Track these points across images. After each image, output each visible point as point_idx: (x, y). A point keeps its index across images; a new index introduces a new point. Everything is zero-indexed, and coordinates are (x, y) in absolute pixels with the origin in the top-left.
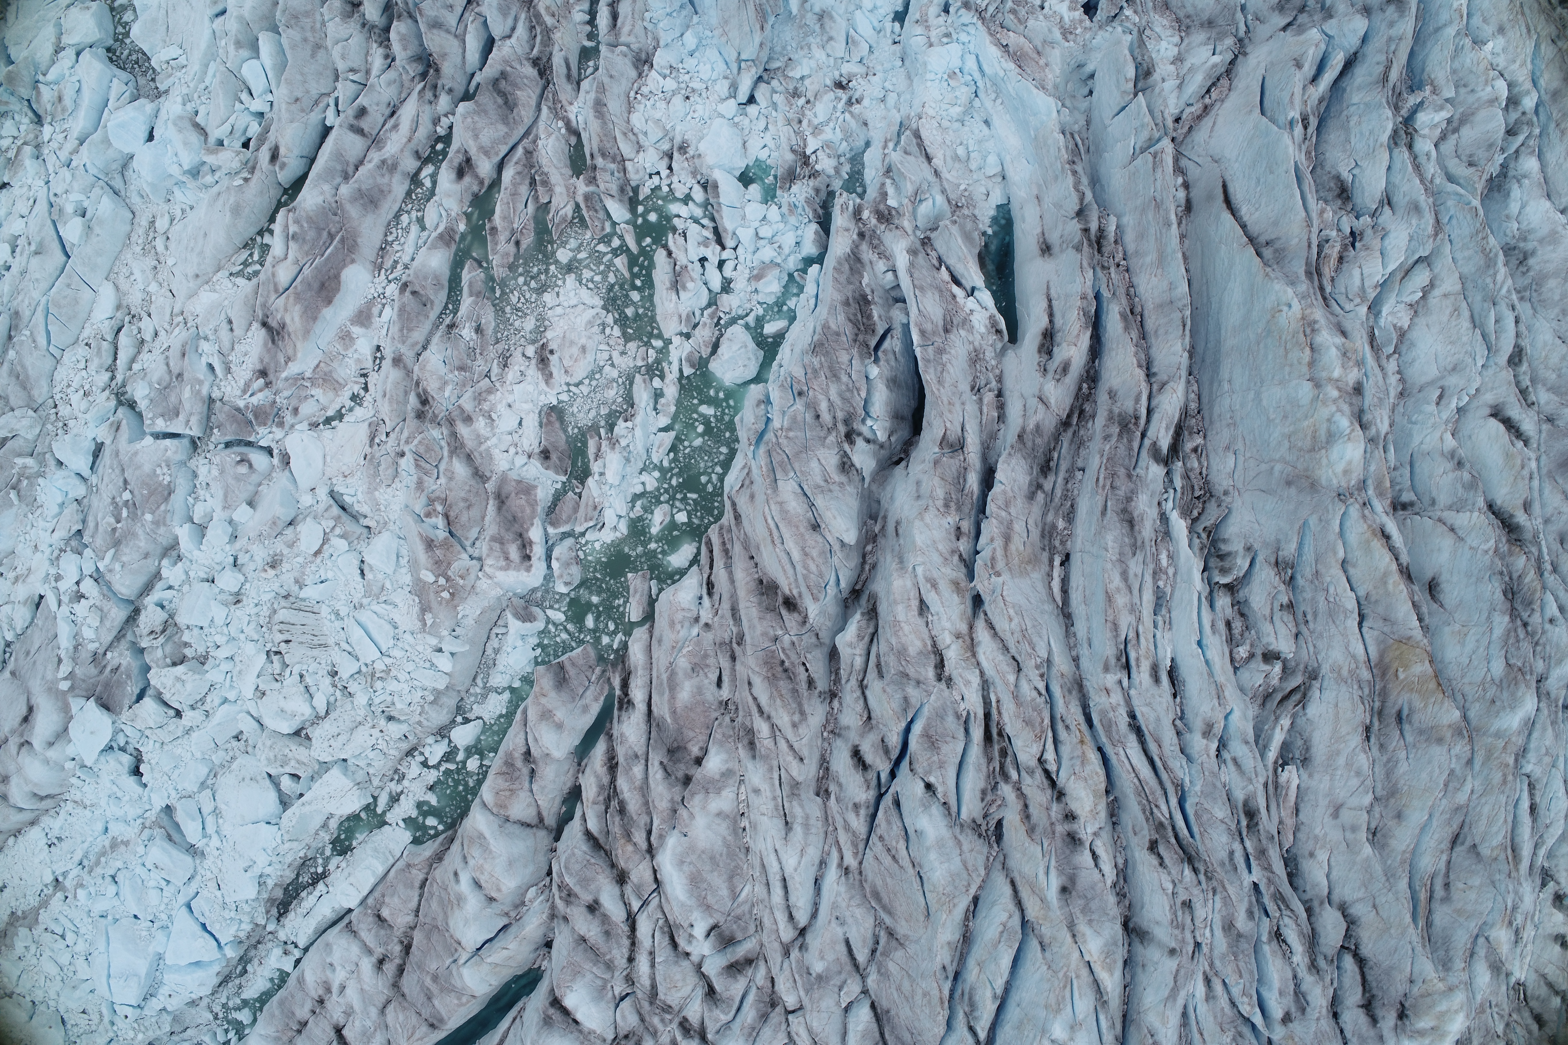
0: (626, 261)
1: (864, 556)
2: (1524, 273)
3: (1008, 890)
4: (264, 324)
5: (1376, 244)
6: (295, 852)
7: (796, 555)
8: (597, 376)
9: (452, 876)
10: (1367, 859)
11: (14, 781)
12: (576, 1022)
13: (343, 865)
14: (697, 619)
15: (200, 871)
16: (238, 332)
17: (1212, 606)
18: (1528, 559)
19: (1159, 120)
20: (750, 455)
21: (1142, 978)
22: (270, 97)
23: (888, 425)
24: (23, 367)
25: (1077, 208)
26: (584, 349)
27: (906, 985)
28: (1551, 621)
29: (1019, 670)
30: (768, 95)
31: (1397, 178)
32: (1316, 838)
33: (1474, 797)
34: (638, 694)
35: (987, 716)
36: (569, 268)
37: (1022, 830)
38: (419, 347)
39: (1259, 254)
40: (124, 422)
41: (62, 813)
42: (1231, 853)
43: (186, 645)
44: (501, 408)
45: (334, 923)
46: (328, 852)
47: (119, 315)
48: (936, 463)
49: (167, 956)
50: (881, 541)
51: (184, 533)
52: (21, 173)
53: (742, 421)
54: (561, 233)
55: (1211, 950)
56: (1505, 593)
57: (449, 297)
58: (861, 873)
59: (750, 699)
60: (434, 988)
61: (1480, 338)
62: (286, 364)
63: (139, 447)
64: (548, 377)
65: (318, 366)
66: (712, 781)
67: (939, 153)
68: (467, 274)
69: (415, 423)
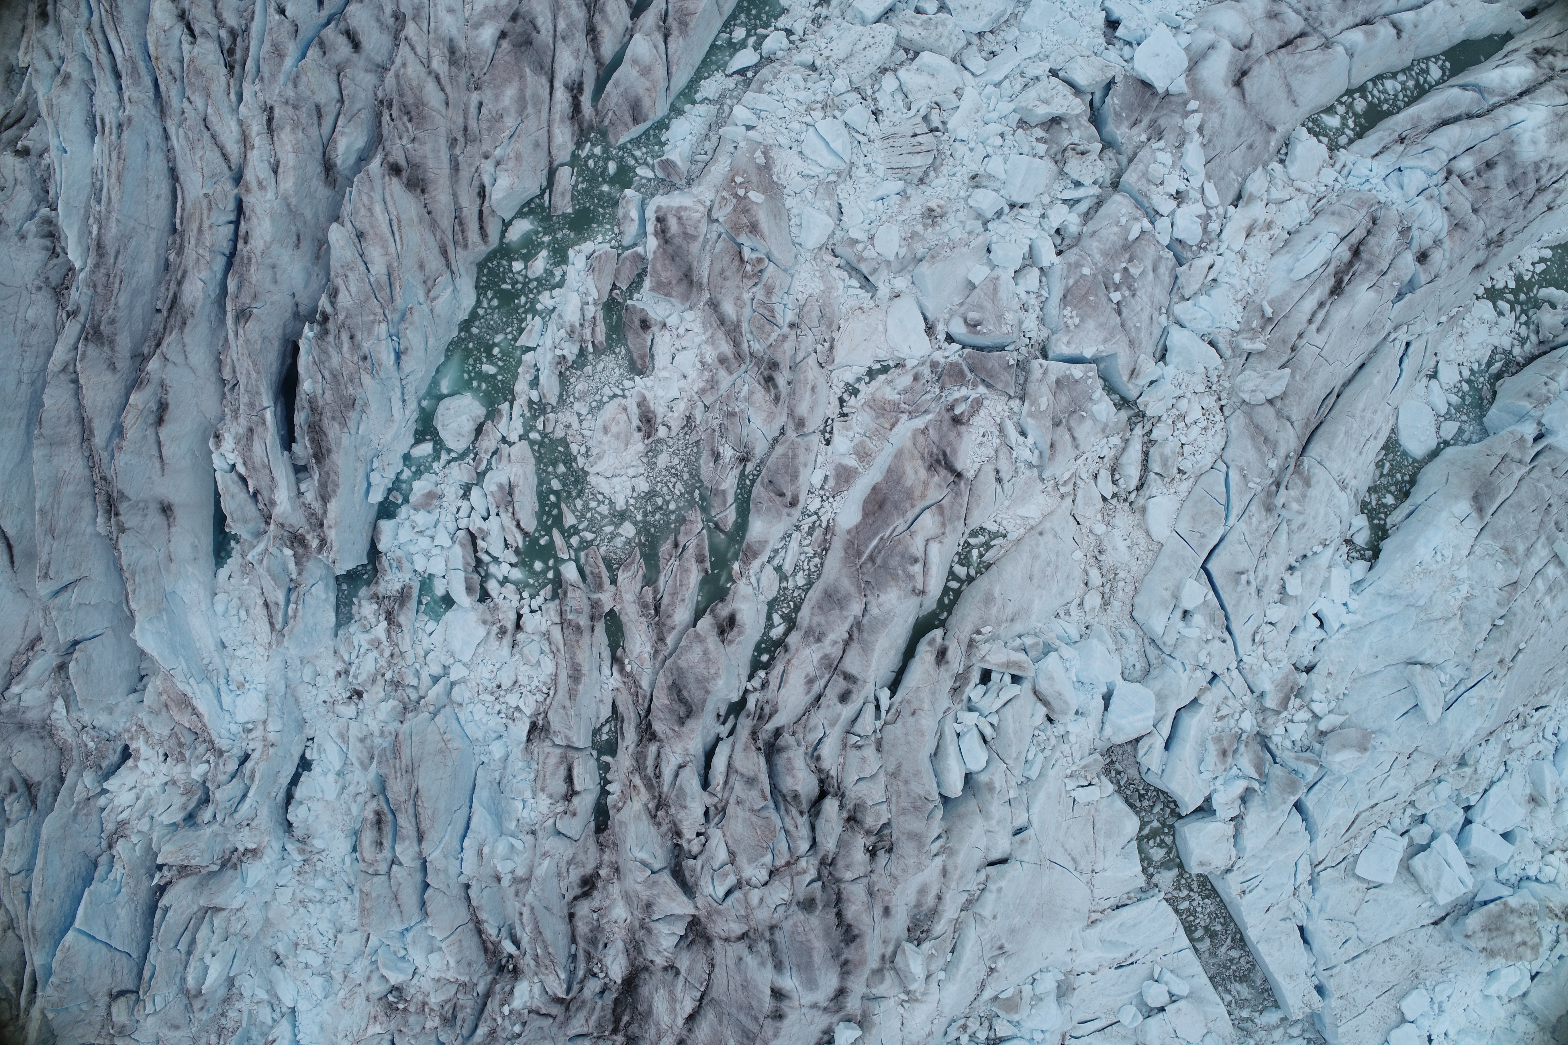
4: (959, 475)
7: (379, 209)
8: (594, 404)
11: (1260, 15)
14: (498, 164)
16: (989, 469)
17: (56, 187)
22: (958, 727)
24: (1259, 450)
26: (606, 430)
29: (204, 119)
34: (561, 96)
38: (781, 442)
40: (1125, 378)
43: (1042, 141)
44: (692, 374)
47: (1142, 502)
54: (631, 553)
57: (749, 493)
59: (448, 89)
62: (927, 428)
63: (1101, 348)
64: (642, 404)
65: (893, 425)
66: (492, 18)
67: (259, 611)
68: (730, 516)
69: (778, 358)
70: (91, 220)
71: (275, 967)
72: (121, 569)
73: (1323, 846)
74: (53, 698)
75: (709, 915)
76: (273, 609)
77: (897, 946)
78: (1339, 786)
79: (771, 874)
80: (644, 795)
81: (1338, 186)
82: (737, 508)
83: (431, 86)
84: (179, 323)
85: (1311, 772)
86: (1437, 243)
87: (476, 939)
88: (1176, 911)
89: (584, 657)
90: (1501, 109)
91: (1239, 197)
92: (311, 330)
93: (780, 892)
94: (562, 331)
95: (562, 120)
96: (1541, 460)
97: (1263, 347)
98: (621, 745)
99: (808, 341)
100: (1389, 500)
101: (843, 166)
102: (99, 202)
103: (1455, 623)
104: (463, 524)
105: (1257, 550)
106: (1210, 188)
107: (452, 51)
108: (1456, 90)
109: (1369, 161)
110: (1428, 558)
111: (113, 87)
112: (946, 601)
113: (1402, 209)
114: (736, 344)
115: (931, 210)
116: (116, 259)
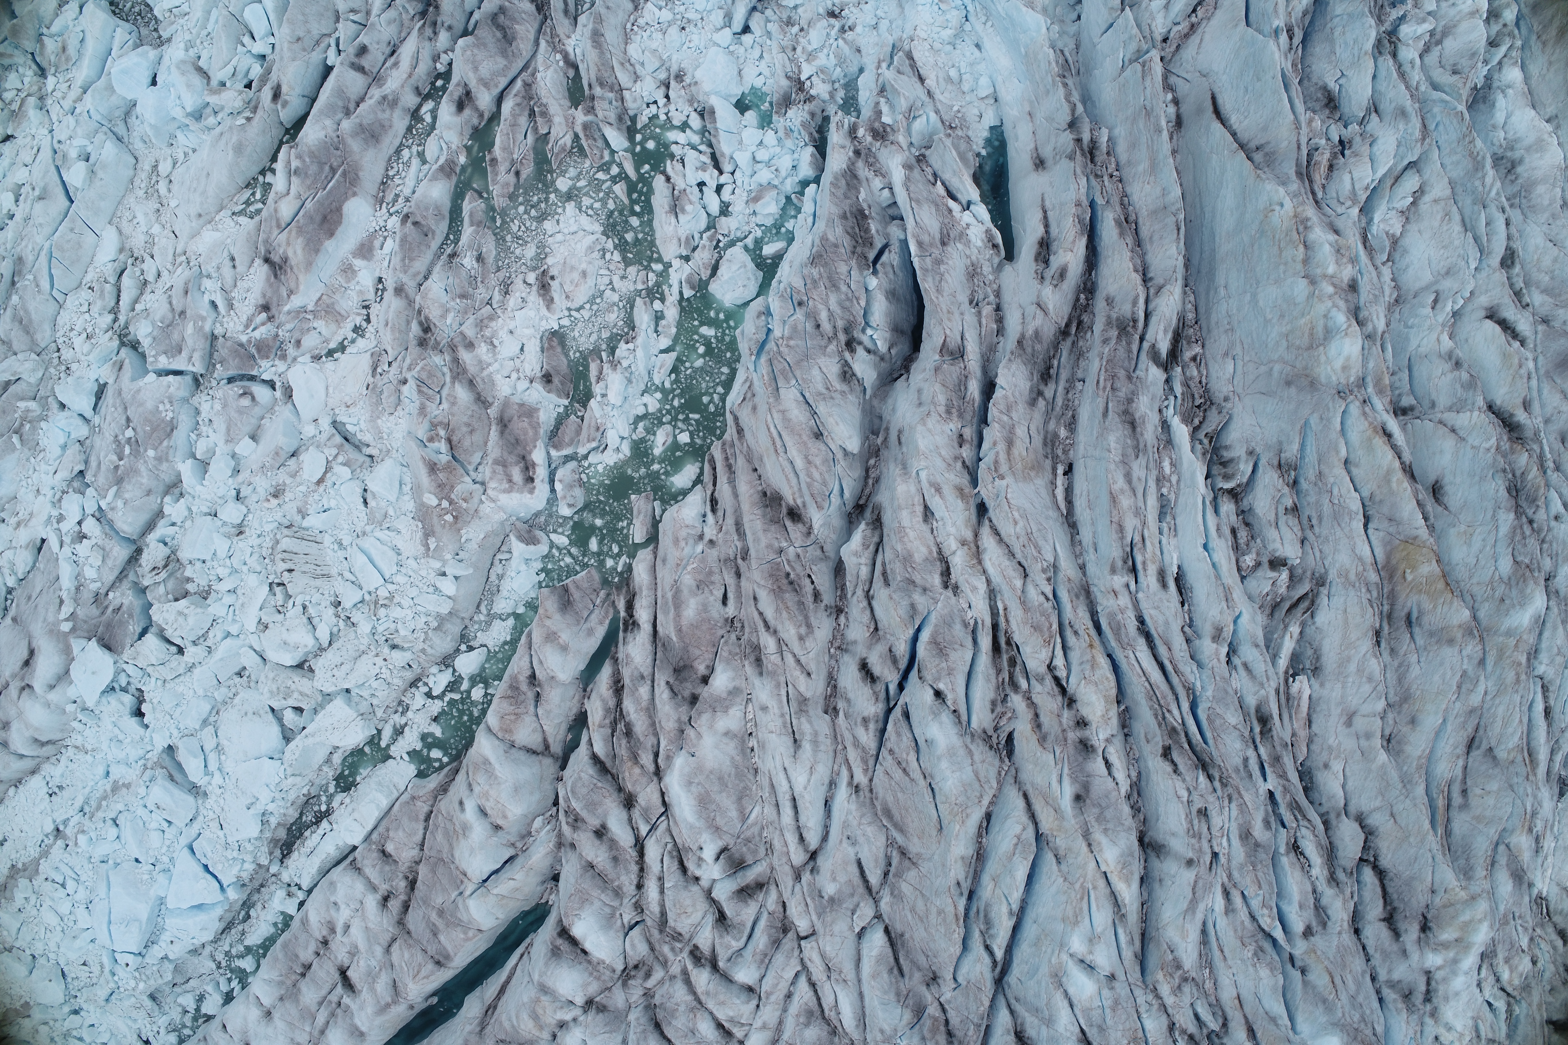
0: (625, 187)
1: (867, 470)
2: (1512, 182)
3: (1021, 803)
4: (267, 260)
5: (1365, 150)
6: (298, 789)
7: (799, 463)
8: (598, 300)
9: (457, 806)
10: (1383, 766)
11: (14, 726)
12: (585, 952)
13: (347, 800)
14: (701, 537)
15: (203, 811)
16: (240, 268)
17: (1216, 511)
18: (1530, 456)
19: (1147, 34)
20: (752, 368)
21: (1160, 893)
22: (272, 40)
23: (888, 335)
24: (26, 311)
25: (1068, 119)
26: (584, 274)
27: (920, 904)
28: (1556, 518)
29: (1026, 576)
30: (762, 24)
31: (1382, 86)
32: (1330, 748)
33: (1488, 698)
34: (643, 615)
35: (995, 627)
36: (569, 196)
37: (1034, 739)
38: (421, 276)
39: (1249, 158)
40: (127, 361)
41: (63, 759)
42: (1246, 760)
43: (189, 580)
44: (503, 334)
45: (338, 863)
46: (332, 789)
47: (122, 257)
48: (937, 369)
49: (168, 900)
50: (884, 453)
51: (186, 469)
52: (25, 124)
53: (743, 333)
54: (560, 163)
55: (1229, 861)
56: (1509, 490)
57: (450, 227)
58: (871, 791)
59: (756, 615)
60: (440, 923)
61: (1472, 241)
62: (289, 297)
63: (142, 385)
64: (550, 302)
65: (320, 299)
66: (719, 700)
67: (932, 75)
68: (468, 204)
69: (418, 350)
70: (1172, 479)
76: (910, 71)
83: (771, 614)
91: (39, 549)
94: (628, 366)
95: (643, 591)
99: (395, 373)
104: (727, 178)
105: (31, 222)
106: (57, 547)
115: (277, 497)
116: (1107, 408)
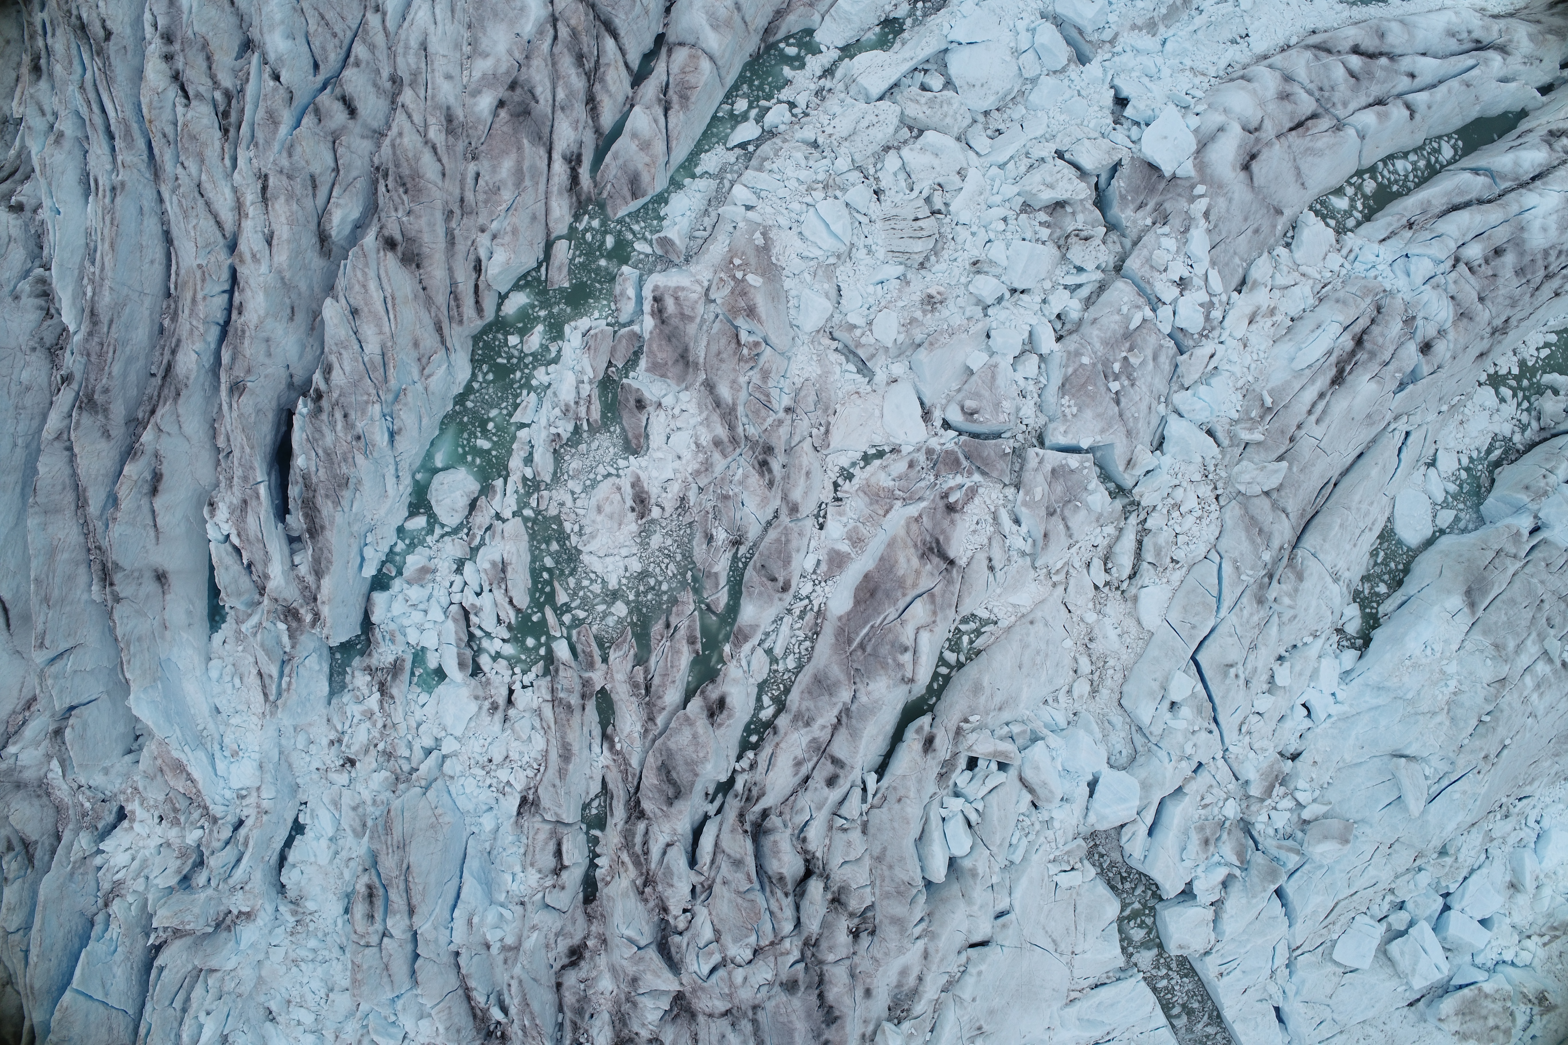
4: (952, 563)
7: (374, 286)
8: (588, 483)
11: (1271, 96)
14: (494, 237)
16: (982, 557)
22: (942, 812)
24: (1253, 542)
26: (599, 510)
29: (198, 185)
30: (412, 756)
34: (560, 168)
37: (214, 48)
38: (774, 526)
40: (1121, 468)
41: (1223, 64)
43: (1046, 225)
44: (687, 455)
46: (909, 22)
47: (1135, 591)
52: (1265, 766)
54: (622, 632)
58: (365, 8)
59: (445, 160)
62: (920, 516)
63: (1098, 438)
64: (636, 484)
65: (887, 512)
66: (490, 86)
67: (253, 680)
68: (722, 599)
69: (774, 442)
70: (85, 281)
71: (268, 1024)
72: (116, 640)
73: (1301, 932)
74: (49, 757)
75: (694, 991)
76: (267, 681)
77: (878, 1026)
78: (1319, 873)
79: (755, 952)
80: (632, 872)
81: (1344, 272)
82: (729, 591)
83: (427, 157)
84: (173, 394)
85: (1293, 860)
86: (1441, 333)
87: (465, 1005)
88: (1154, 990)
89: (574, 737)
90: (1513, 194)
91: (1243, 282)
92: (305, 406)
93: (763, 972)
94: (557, 410)
95: (560, 193)
96: (1536, 554)
97: (1262, 438)
98: (610, 822)
99: (804, 425)
100: (1382, 589)
101: (843, 249)
102: (93, 263)
103: (1442, 717)
104: (456, 598)
105: (1246, 643)
106: (1214, 275)
107: (450, 119)
108: (1467, 176)
109: (1376, 246)
110: (1418, 652)
111: (106, 149)
112: (935, 686)
113: (1407, 298)
114: (732, 428)
115: (930, 297)
116: (109, 328)
